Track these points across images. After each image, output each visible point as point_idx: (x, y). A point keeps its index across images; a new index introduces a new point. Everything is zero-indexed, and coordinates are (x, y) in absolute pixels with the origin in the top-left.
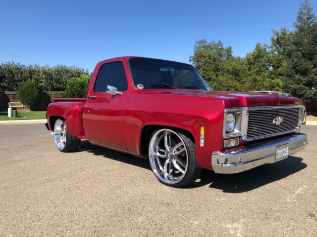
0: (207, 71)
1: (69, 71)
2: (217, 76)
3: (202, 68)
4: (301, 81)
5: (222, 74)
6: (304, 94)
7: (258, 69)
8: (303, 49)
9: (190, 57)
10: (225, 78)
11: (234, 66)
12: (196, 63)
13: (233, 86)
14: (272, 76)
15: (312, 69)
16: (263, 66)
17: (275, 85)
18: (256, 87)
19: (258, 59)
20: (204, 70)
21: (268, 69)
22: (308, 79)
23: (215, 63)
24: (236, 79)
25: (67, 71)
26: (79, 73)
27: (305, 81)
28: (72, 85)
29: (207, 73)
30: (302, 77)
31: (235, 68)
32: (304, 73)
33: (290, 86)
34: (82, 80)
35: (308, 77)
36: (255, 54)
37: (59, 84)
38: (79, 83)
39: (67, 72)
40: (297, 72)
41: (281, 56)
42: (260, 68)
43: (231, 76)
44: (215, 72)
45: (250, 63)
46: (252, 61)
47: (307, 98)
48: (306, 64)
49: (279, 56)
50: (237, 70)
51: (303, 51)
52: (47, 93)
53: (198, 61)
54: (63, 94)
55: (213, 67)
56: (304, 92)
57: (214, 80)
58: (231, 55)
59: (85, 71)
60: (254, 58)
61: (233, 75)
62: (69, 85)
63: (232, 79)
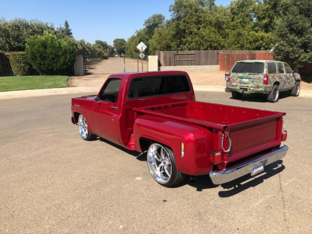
0: (188, 23)
1: (29, 26)
2: (199, 29)
3: (183, 20)
4: (296, 43)
5: (205, 27)
6: (298, 58)
7: (241, 19)
8: (301, 4)
9: (170, 6)
10: (208, 32)
11: (217, 18)
12: (176, 13)
13: (216, 40)
14: (257, 28)
15: (308, 28)
16: (247, 16)
17: (259, 39)
18: (240, 42)
19: (243, 8)
20: (184, 22)
21: (251, 20)
22: (303, 40)
23: (196, 14)
24: (219, 32)
25: (27, 26)
26: (42, 28)
27: (300, 42)
28: (32, 45)
29: (188, 26)
30: (297, 37)
31: (218, 20)
32: (300, 33)
33: (283, 48)
34: (44, 39)
35: (304, 37)
36: (240, 3)
37: (19, 42)
38: (40, 42)
39: (26, 28)
40: (292, 30)
41: (268, 5)
42: (243, 19)
43: (214, 29)
44: (197, 24)
45: (234, 13)
46: (235, 11)
47: (300, 63)
48: (303, 22)
49: (266, 5)
50: (220, 22)
51: (301, 6)
52: (4, 54)
53: (178, 11)
54: (23, 55)
55: (194, 19)
56: (297, 56)
57: (196, 34)
58: (214, 4)
59: (49, 26)
60: (238, 7)
61: (216, 28)
62: (29, 44)
63: (214, 32)
